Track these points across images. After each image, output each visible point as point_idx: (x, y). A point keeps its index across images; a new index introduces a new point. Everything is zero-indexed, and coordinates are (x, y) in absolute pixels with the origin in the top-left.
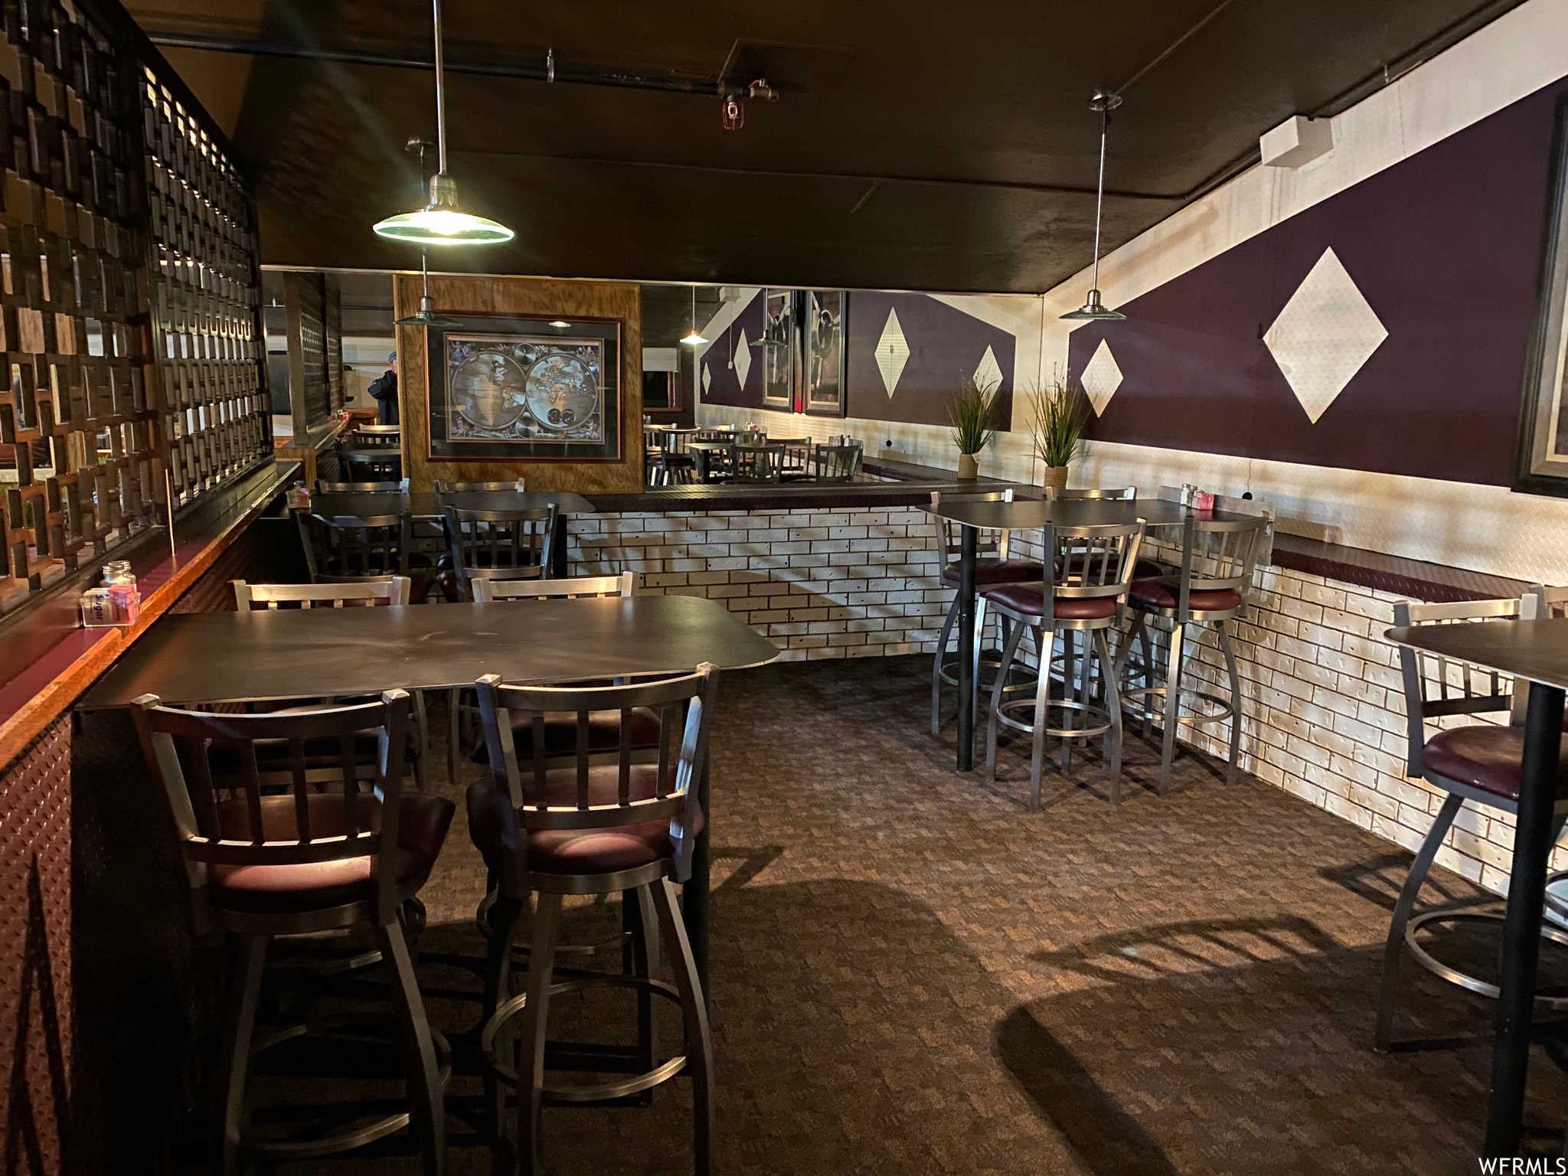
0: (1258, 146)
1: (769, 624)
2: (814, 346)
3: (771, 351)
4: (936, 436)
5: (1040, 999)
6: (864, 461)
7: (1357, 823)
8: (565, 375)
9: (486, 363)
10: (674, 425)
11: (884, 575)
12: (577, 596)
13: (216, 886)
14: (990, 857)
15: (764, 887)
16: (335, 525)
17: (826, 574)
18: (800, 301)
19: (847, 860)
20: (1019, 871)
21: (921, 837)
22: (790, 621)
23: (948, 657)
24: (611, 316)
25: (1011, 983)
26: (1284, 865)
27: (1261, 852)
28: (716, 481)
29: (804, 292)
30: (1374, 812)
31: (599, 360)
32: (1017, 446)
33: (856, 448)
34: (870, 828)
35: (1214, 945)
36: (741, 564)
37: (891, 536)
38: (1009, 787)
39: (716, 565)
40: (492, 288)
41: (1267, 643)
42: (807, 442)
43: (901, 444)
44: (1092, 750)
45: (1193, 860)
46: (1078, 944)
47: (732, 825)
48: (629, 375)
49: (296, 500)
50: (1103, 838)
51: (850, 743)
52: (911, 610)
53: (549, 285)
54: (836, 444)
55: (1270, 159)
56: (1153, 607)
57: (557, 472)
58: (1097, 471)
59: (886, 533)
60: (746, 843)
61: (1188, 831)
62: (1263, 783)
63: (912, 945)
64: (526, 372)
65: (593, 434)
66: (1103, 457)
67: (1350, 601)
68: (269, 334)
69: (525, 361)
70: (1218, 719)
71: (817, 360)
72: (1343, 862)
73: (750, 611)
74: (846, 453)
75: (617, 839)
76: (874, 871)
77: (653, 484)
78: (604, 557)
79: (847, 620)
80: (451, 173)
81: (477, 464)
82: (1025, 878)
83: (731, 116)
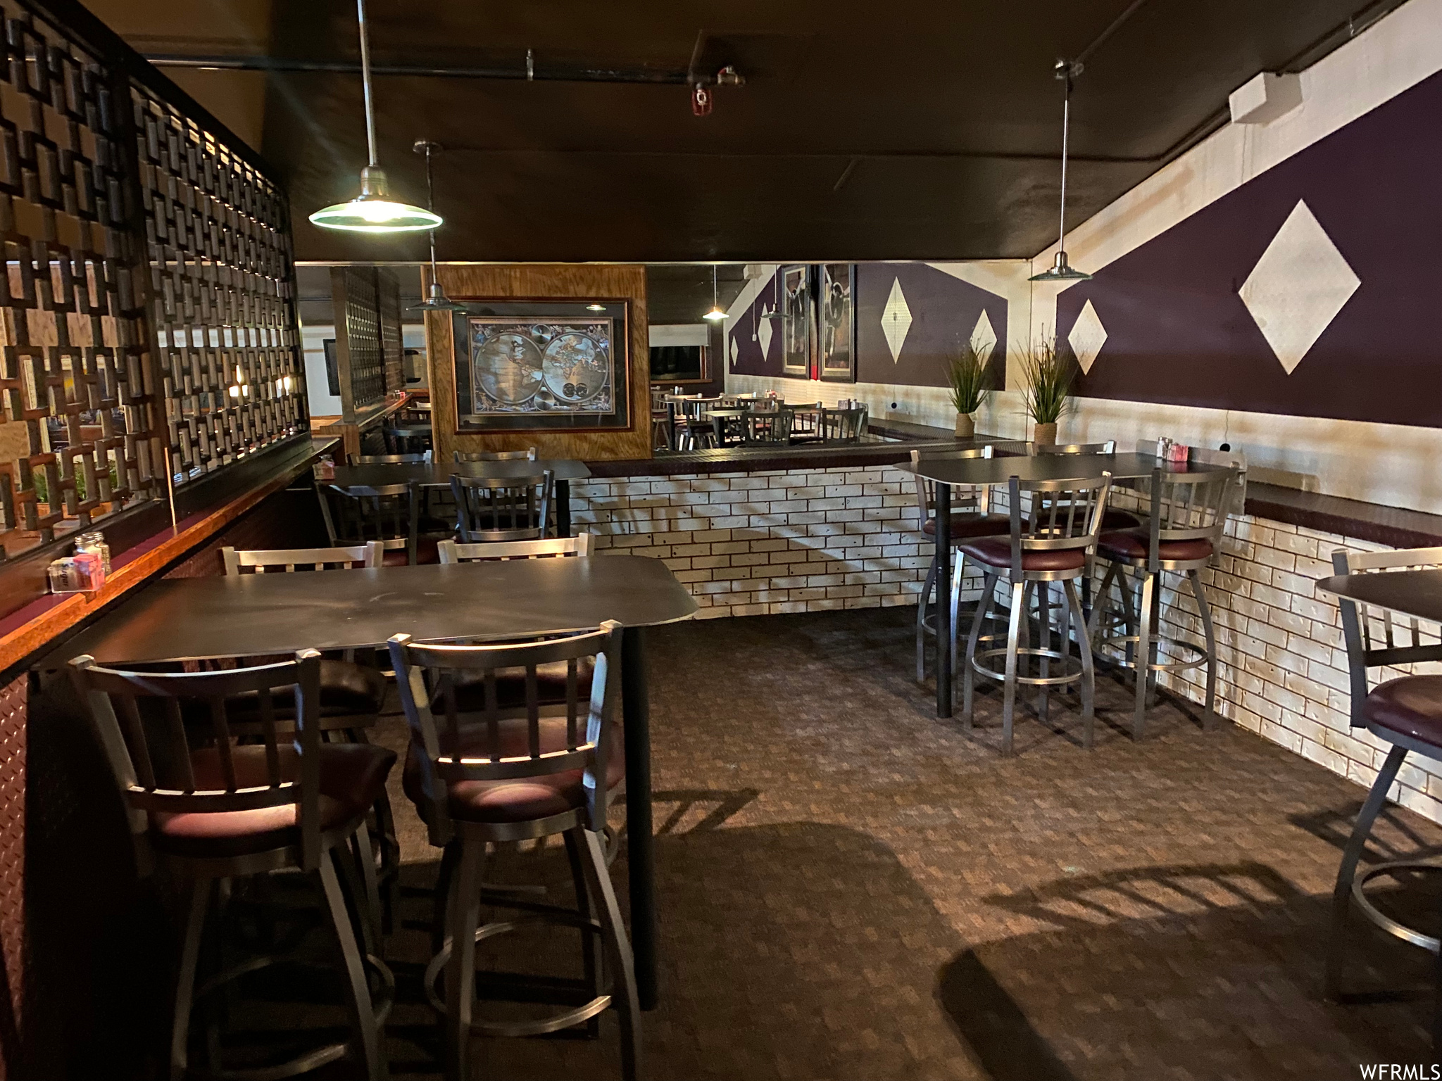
0: (1227, 105)
1: (770, 579)
2: (828, 317)
3: (789, 323)
4: (938, 398)
5: (988, 942)
6: (870, 423)
7: (1333, 769)
8: (579, 352)
9: (506, 343)
10: (700, 395)
11: (879, 530)
12: (539, 556)
13: (155, 832)
14: (958, 802)
15: (735, 829)
16: (350, 494)
17: (823, 530)
18: (814, 272)
19: (818, 803)
20: (983, 815)
21: (894, 782)
22: (790, 575)
23: (930, 608)
24: (618, 296)
25: (961, 926)
26: (1253, 811)
27: (1231, 799)
28: (732, 445)
29: (818, 266)
30: (1349, 759)
31: (609, 337)
32: (1010, 404)
33: (859, 411)
34: (847, 772)
35: (1170, 891)
36: (742, 522)
37: (885, 493)
38: (987, 732)
39: (719, 524)
40: (510, 276)
41: (1242, 591)
42: (818, 406)
43: (906, 406)
44: (1071, 699)
45: (1160, 805)
46: (1034, 887)
47: (713, 769)
48: (637, 350)
49: (322, 472)
50: (1072, 783)
51: (838, 691)
52: (906, 563)
53: (562, 270)
54: (844, 407)
55: (1239, 116)
56: (1124, 558)
57: (572, 441)
58: (1086, 427)
59: (881, 491)
60: (724, 786)
61: (1159, 776)
62: (1241, 729)
63: (870, 887)
64: (542, 350)
65: (605, 405)
66: (1091, 412)
67: (1321, 549)
68: (305, 324)
69: (541, 340)
70: (1196, 665)
71: (830, 330)
72: (1313, 808)
73: (751, 566)
74: (852, 415)
75: (532, 789)
76: (842, 814)
77: (681, 449)
78: (615, 518)
79: (844, 573)
80: (381, 164)
81: (500, 436)
82: (988, 822)
83: (700, 102)
